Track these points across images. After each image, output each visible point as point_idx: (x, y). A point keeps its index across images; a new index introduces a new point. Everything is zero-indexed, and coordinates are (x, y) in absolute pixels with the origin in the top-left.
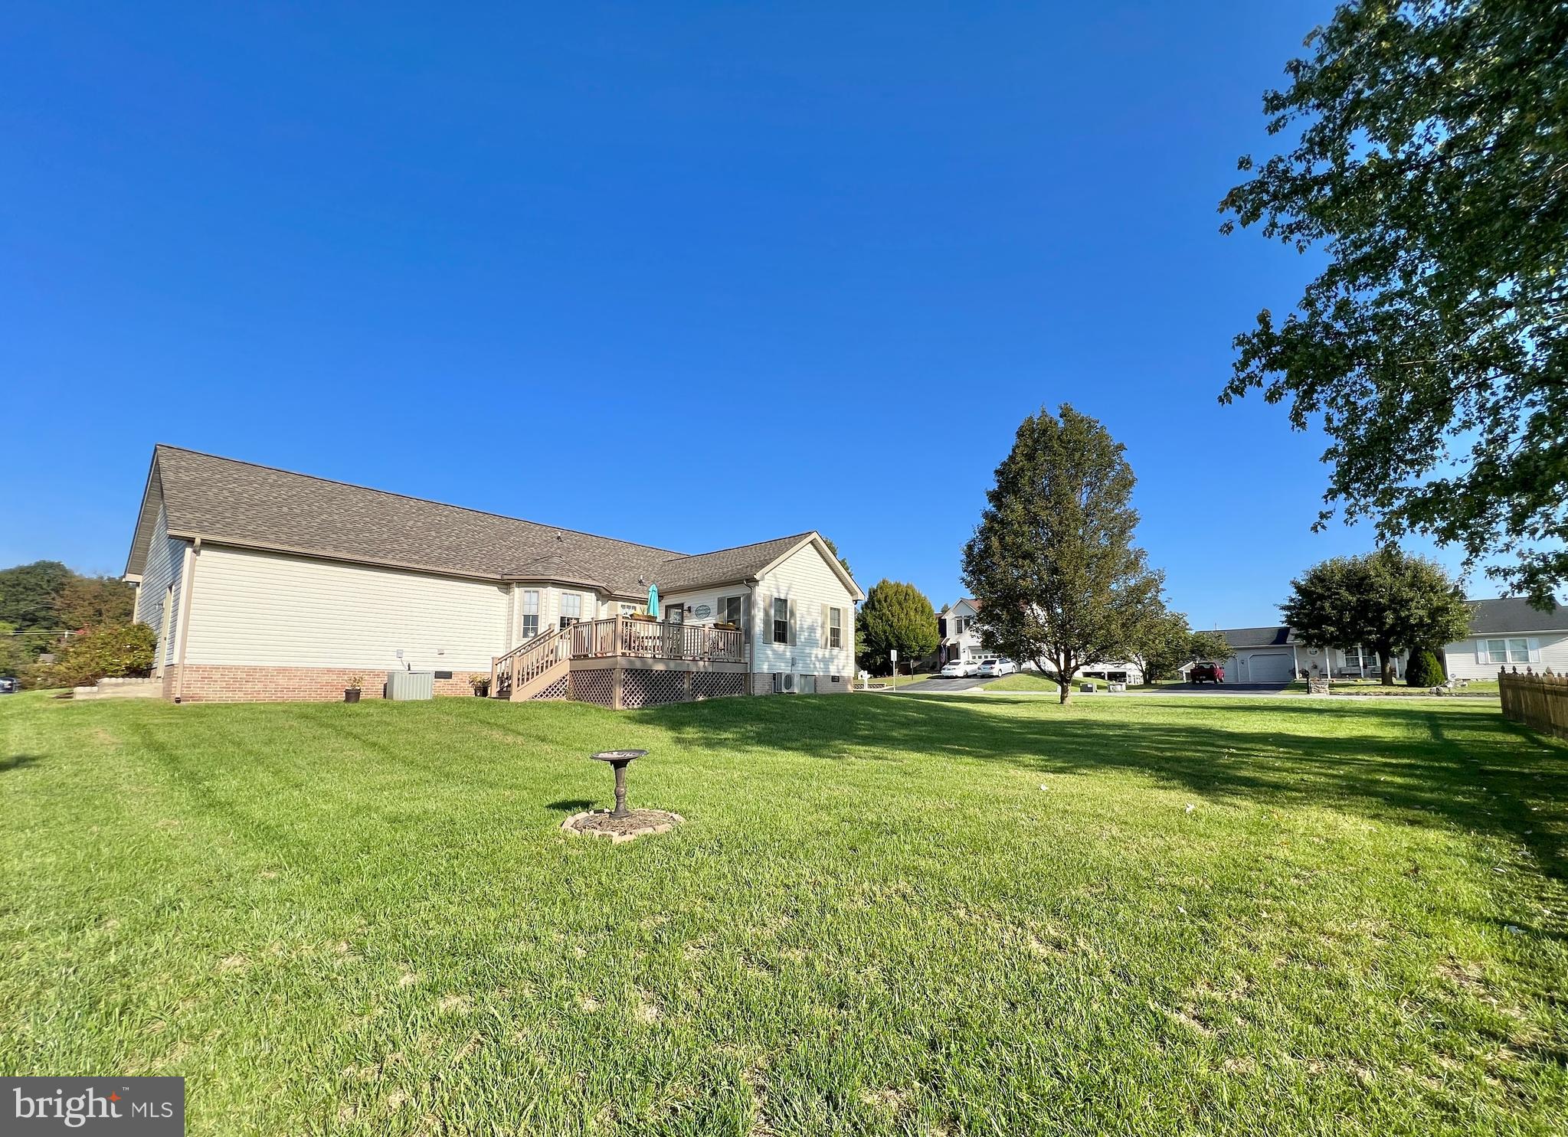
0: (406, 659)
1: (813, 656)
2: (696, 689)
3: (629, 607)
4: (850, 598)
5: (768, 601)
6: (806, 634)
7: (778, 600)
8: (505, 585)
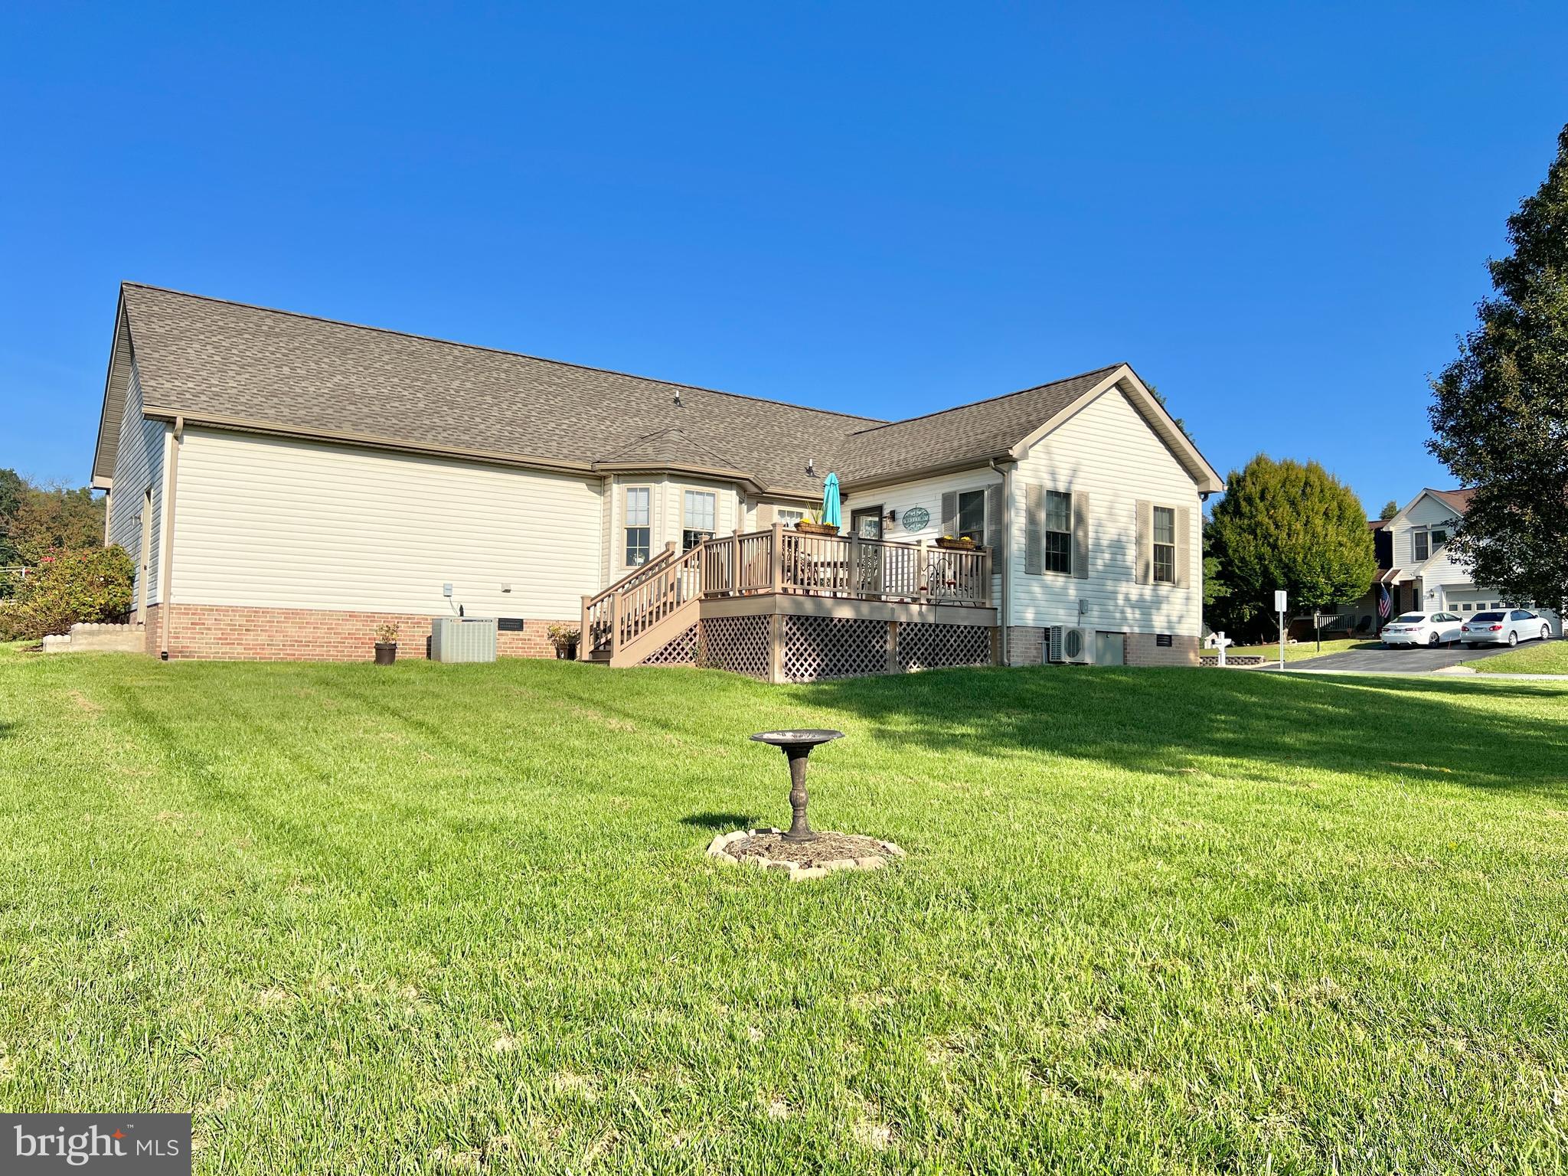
0: (457, 599)
1: (1121, 597)
2: (907, 651)
3: (791, 514)
4: (1193, 489)
5: (1033, 497)
6: (1107, 556)
7: (1054, 494)
8: (597, 479)
